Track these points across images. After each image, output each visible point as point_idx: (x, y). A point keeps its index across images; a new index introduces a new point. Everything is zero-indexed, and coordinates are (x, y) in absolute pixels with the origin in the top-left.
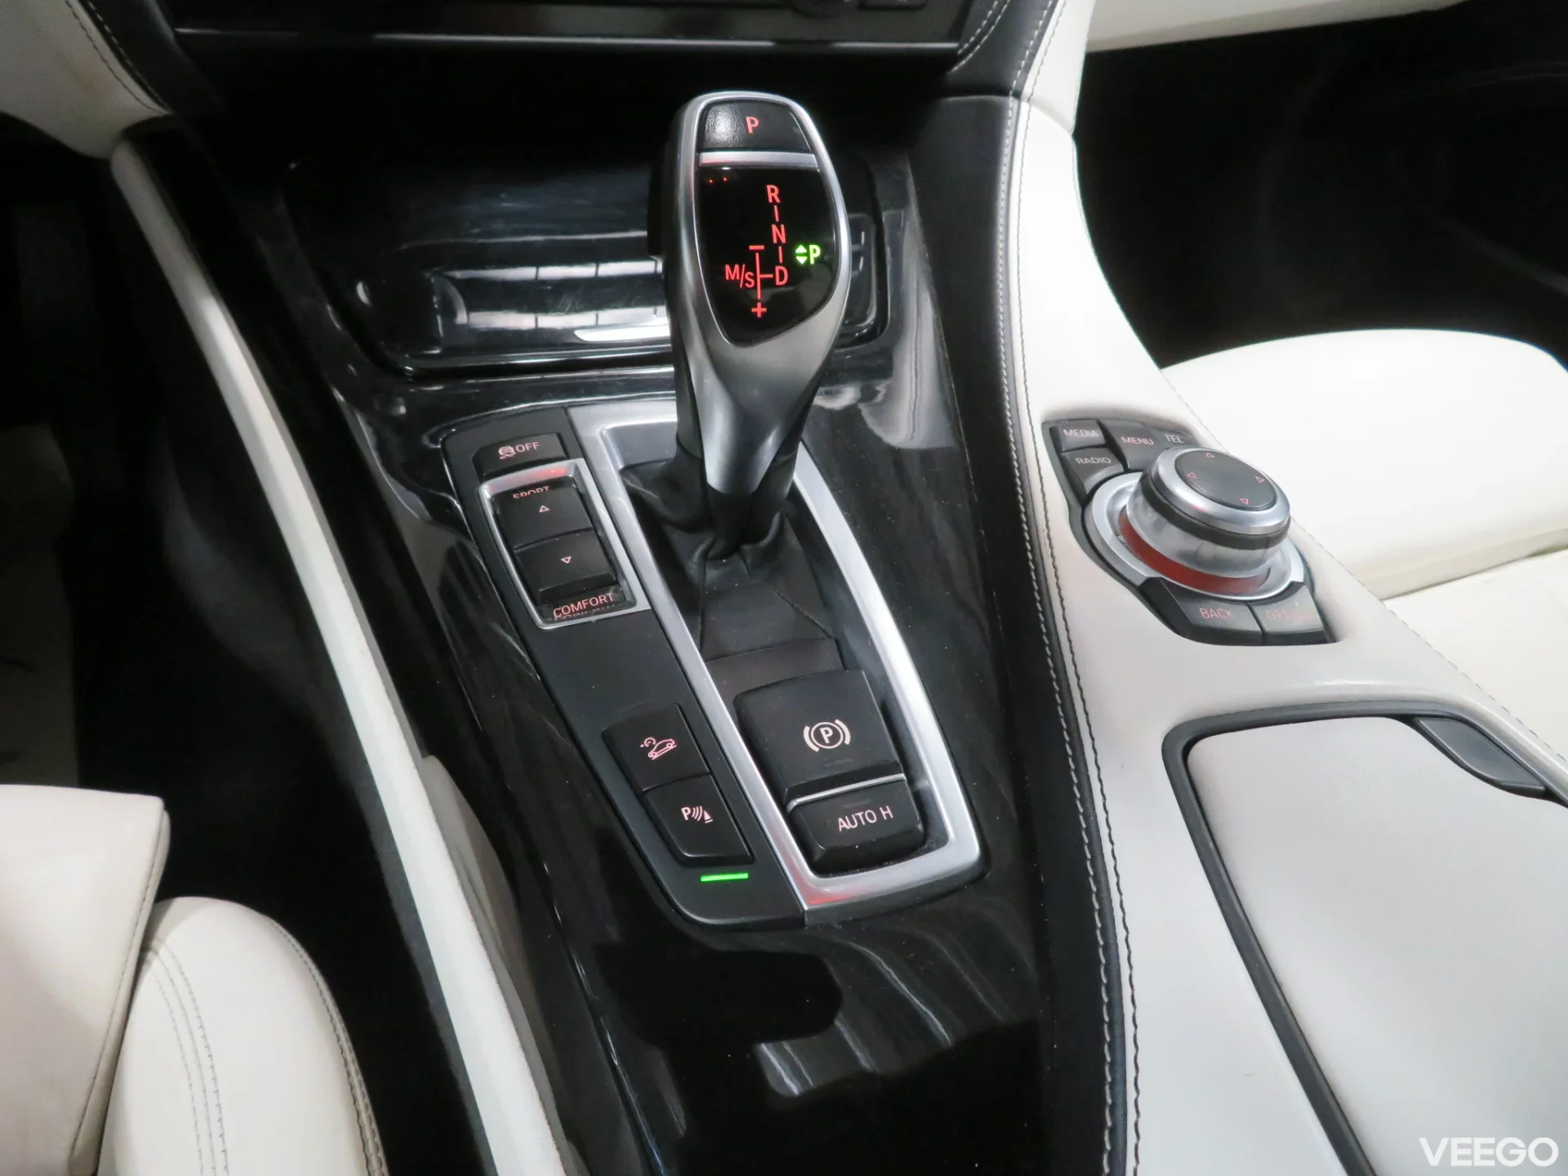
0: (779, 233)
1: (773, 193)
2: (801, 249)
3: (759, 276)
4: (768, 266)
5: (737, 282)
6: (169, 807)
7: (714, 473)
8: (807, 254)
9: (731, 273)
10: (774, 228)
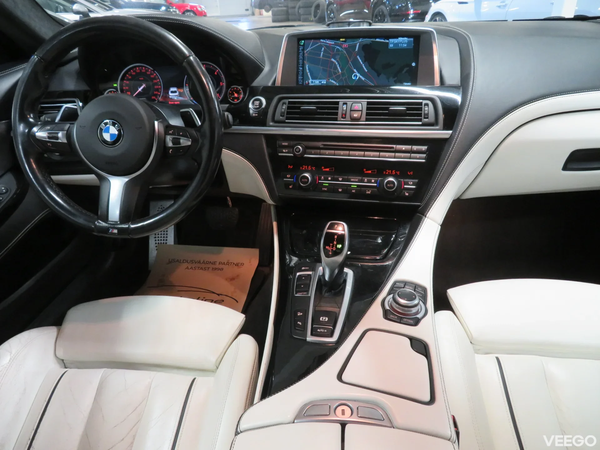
0: (335, 243)
1: (336, 237)
2: (338, 245)
3: (331, 248)
4: (333, 247)
5: (327, 249)
6: (246, 317)
7: (327, 278)
8: (339, 246)
9: (327, 247)
10: (335, 242)
